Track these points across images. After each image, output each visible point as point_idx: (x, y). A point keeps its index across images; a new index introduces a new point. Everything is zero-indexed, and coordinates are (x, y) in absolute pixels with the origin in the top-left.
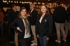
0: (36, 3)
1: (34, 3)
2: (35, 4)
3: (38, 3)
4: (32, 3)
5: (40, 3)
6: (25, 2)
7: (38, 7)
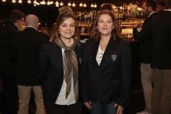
0: (74, 5)
1: (69, 4)
2: (71, 7)
3: (81, 5)
4: (62, 4)
5: (85, 5)
6: (43, 3)
7: (80, 15)
